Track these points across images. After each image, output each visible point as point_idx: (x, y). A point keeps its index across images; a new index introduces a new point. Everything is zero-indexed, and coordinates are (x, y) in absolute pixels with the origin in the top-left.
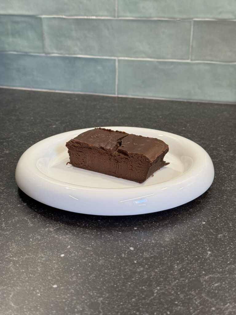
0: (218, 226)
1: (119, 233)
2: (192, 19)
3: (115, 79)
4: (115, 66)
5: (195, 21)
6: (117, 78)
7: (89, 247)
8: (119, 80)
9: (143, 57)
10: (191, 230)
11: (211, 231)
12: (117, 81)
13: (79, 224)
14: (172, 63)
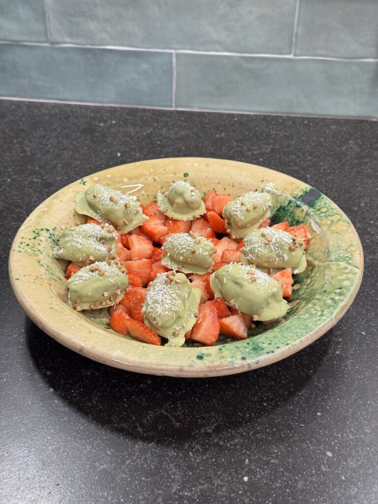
3: (171, 83)
4: (171, 64)
6: (174, 83)
7: (273, 458)
8: (177, 84)
9: (217, 51)
12: (174, 87)
14: (264, 59)
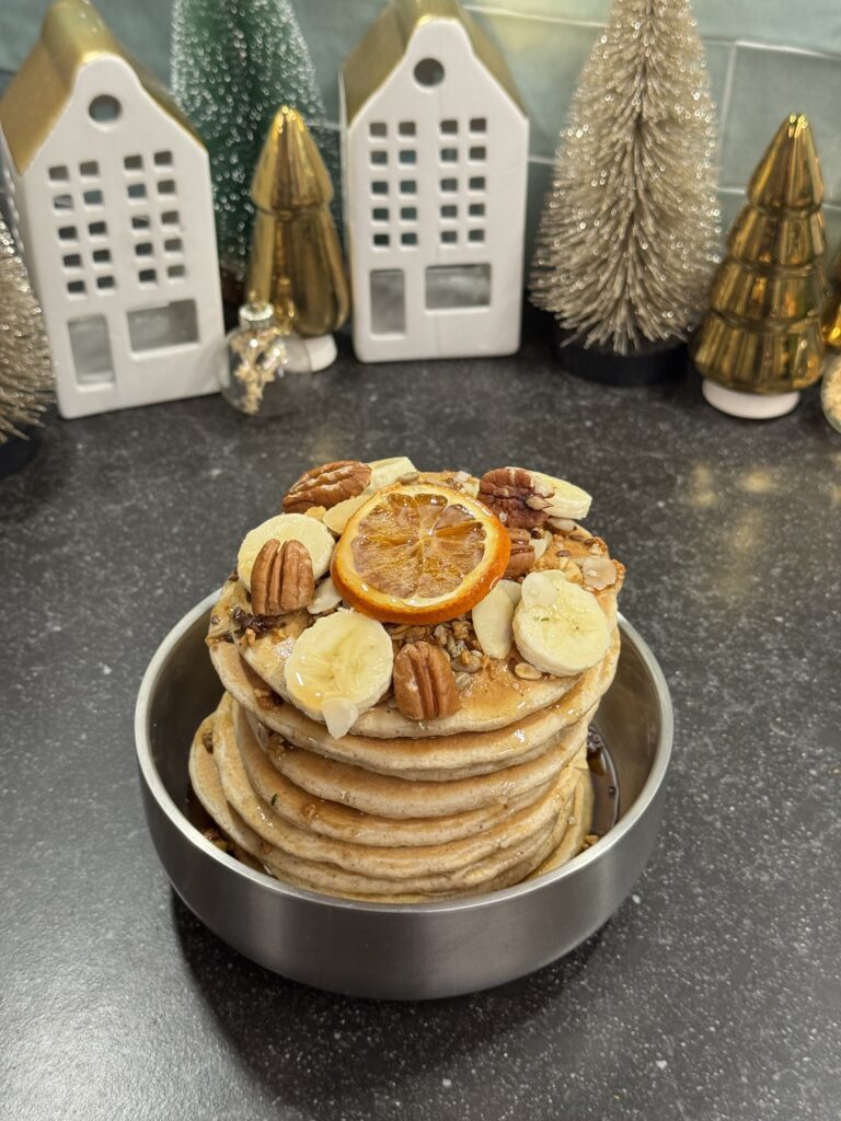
0: (703, 1083)
1: (395, 1107)
2: (732, 40)
5: (742, 50)
10: (617, 1097)
11: (677, 1109)
13: (274, 1053)
